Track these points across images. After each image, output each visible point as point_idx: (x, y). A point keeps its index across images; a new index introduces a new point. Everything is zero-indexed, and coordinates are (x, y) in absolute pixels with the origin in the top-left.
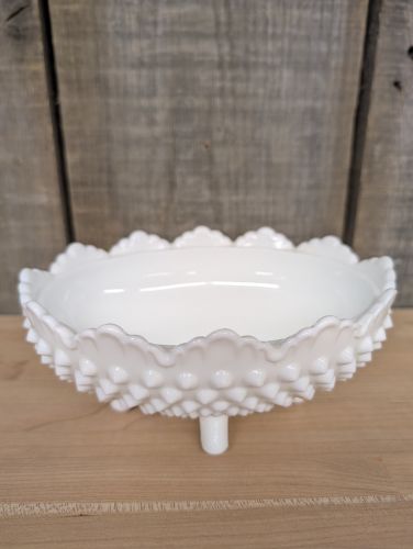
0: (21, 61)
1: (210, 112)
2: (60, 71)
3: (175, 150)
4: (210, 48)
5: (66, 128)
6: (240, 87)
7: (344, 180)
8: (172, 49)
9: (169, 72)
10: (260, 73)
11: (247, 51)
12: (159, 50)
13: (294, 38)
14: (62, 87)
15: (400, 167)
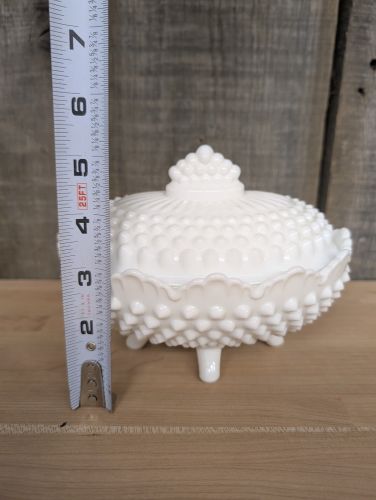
1: (205, 112)
4: (204, 60)
6: (230, 92)
7: (317, 170)
8: (174, 60)
9: (171, 79)
10: (246, 81)
11: (236, 62)
12: (164, 60)
13: (275, 52)
15: (364, 160)
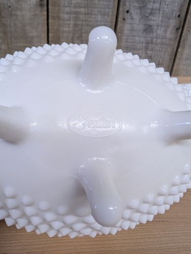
0: (42, 11)
1: (82, 25)
2: (50, 14)
3: (74, 34)
4: (83, 10)
5: (50, 28)
6: (89, 19)
8: (75, 10)
9: (74, 15)
10: (94, 16)
11: (91, 11)
12: (72, 10)
13: (101, 8)
14: (50, 18)
